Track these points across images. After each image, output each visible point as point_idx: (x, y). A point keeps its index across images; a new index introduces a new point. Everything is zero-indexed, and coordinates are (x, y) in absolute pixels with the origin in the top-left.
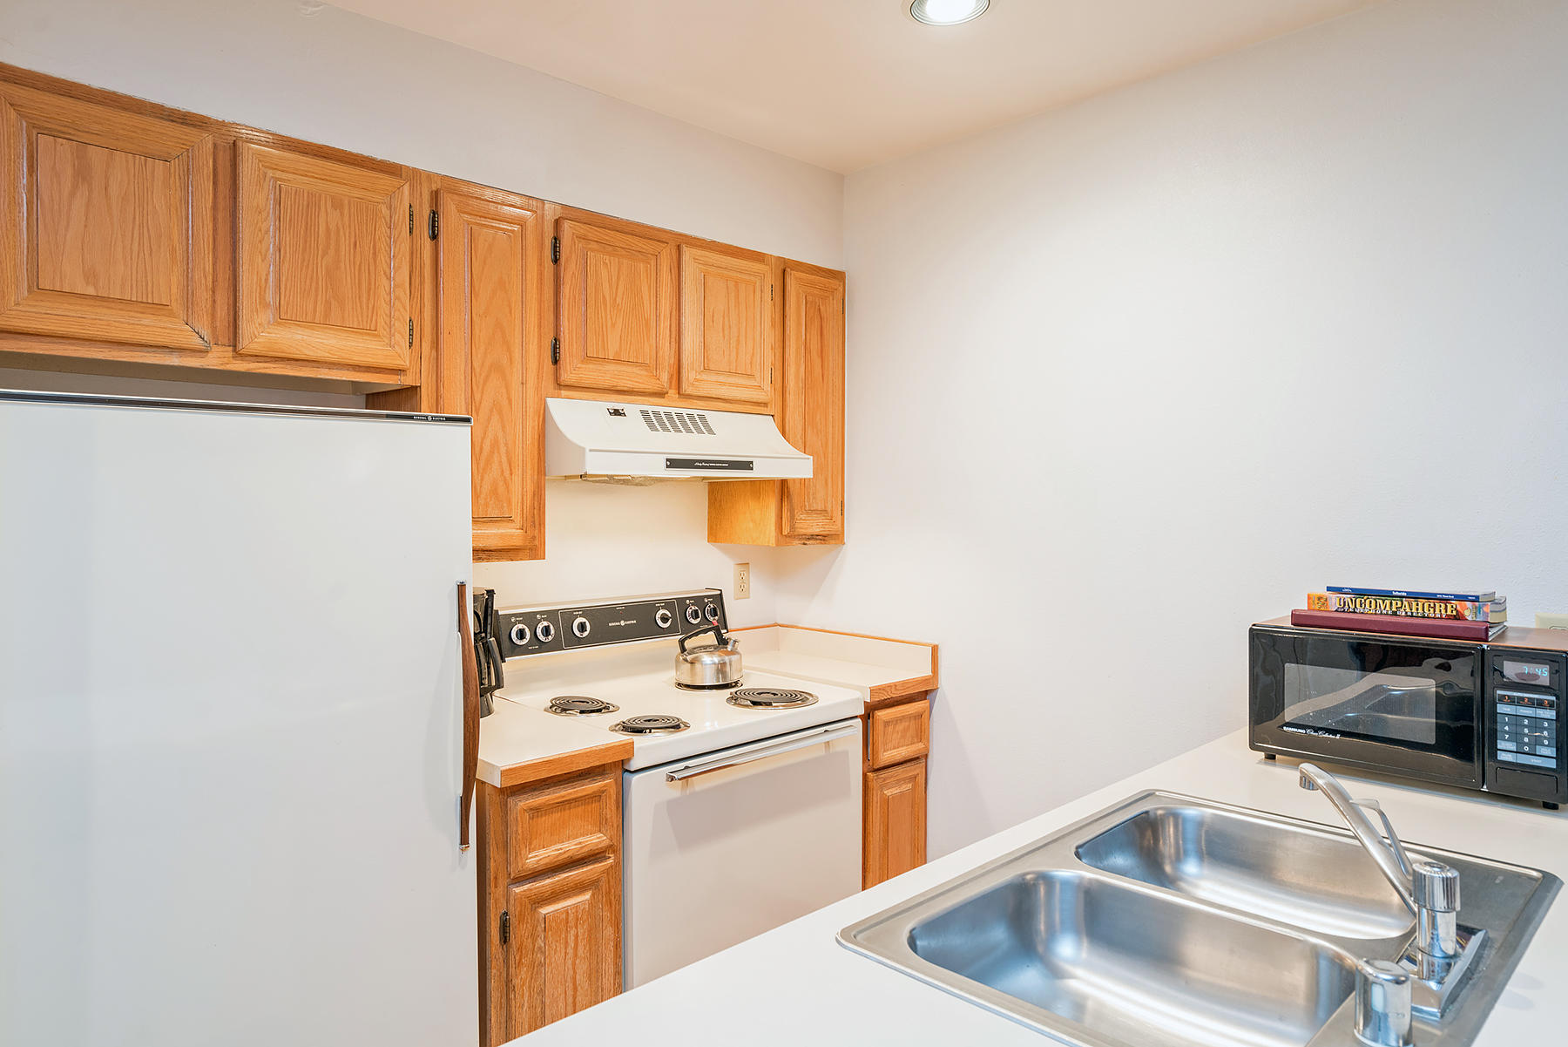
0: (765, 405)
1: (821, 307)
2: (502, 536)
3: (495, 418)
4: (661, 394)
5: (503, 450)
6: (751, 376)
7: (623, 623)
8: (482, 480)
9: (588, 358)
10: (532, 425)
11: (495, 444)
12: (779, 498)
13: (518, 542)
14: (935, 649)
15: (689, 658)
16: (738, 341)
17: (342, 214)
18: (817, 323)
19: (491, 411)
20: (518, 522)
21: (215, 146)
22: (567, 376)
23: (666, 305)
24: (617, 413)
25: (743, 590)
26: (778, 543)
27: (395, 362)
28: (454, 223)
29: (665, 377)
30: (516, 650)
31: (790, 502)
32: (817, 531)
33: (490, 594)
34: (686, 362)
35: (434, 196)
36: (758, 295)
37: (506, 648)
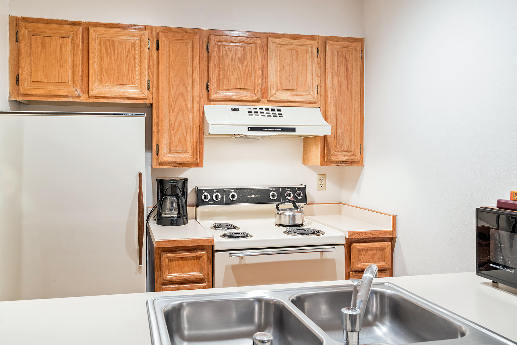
0: (315, 103)
1: (346, 56)
2: (183, 158)
3: (180, 114)
4: (258, 101)
5: (183, 125)
6: (306, 90)
7: (253, 196)
8: (175, 137)
9: (221, 89)
10: (196, 115)
11: (180, 123)
12: (323, 144)
13: (190, 160)
14: (394, 218)
16: (298, 76)
17: (123, 46)
18: (344, 63)
19: (179, 111)
20: (190, 153)
21: (83, 30)
22: (212, 97)
23: (259, 65)
24: (235, 109)
25: (322, 186)
26: (322, 165)
27: (143, 96)
28: (164, 43)
29: (259, 94)
30: (204, 203)
31: (328, 146)
32: (344, 159)
33: (186, 180)
34: (269, 87)
35: (158, 34)
36: (309, 54)
37: (200, 202)
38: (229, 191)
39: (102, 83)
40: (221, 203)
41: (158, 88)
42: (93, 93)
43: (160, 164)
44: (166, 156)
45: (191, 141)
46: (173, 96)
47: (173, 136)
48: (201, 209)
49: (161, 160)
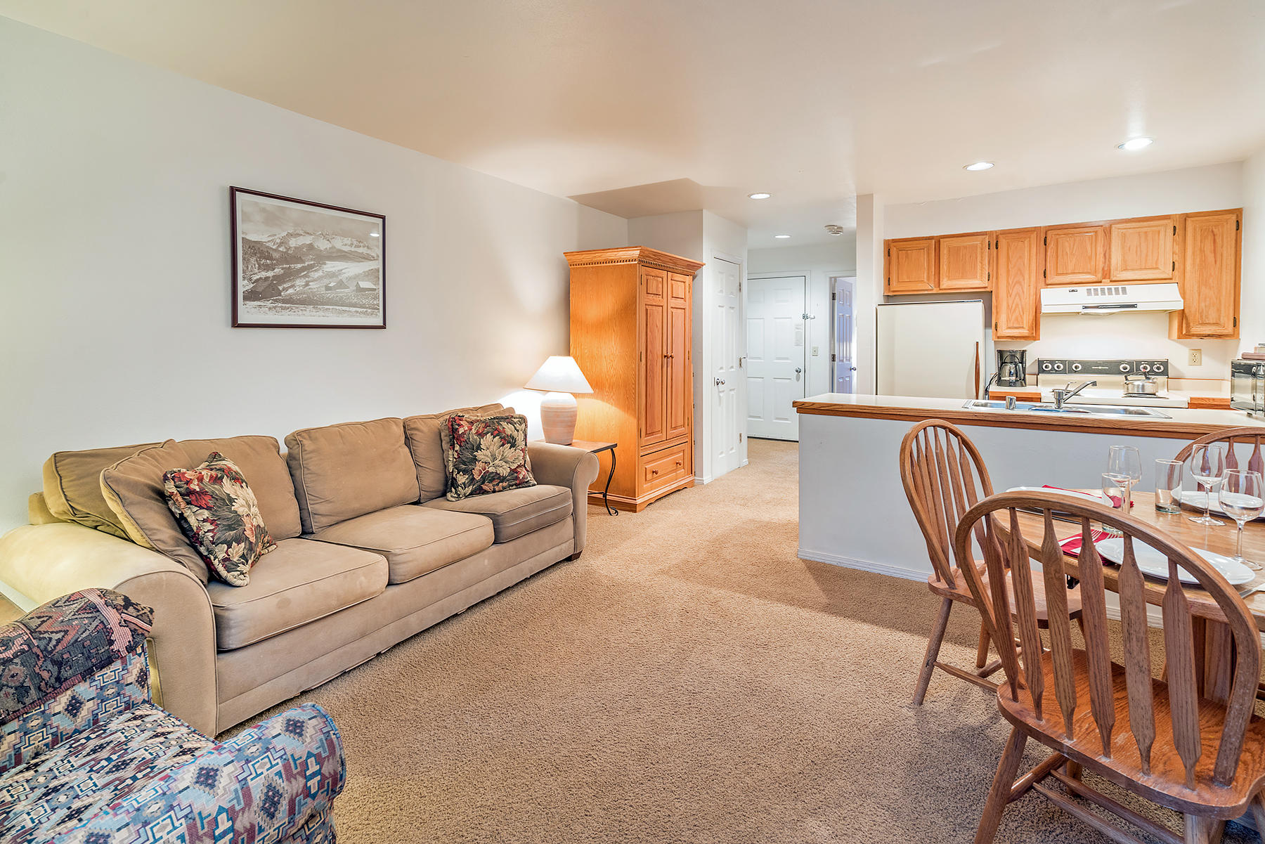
0: (1171, 279)
1: (1214, 230)
2: (1021, 333)
3: (1017, 297)
4: (1101, 282)
5: (1020, 306)
6: (1158, 268)
7: (1100, 368)
9: (1058, 274)
10: (1032, 298)
11: (1017, 305)
12: (1181, 318)
13: (1026, 335)
15: (1128, 382)
16: (1147, 255)
17: (967, 250)
18: (1210, 237)
19: (1016, 296)
20: (1026, 328)
21: (936, 243)
22: (1049, 281)
23: (1100, 249)
24: (1073, 291)
25: (1195, 362)
26: (1179, 338)
27: (984, 285)
28: (1003, 243)
29: (1100, 276)
30: (1044, 372)
31: (1187, 319)
32: (1209, 333)
33: (1023, 352)
34: (1112, 268)
35: (997, 236)
36: (1162, 234)
37: (1041, 371)
38: (1071, 363)
39: (949, 278)
40: (1063, 372)
41: (997, 278)
42: (942, 287)
43: (998, 337)
44: (1004, 331)
45: (1028, 318)
46: (1011, 282)
47: (1010, 316)
48: (1041, 376)
49: (999, 335)
